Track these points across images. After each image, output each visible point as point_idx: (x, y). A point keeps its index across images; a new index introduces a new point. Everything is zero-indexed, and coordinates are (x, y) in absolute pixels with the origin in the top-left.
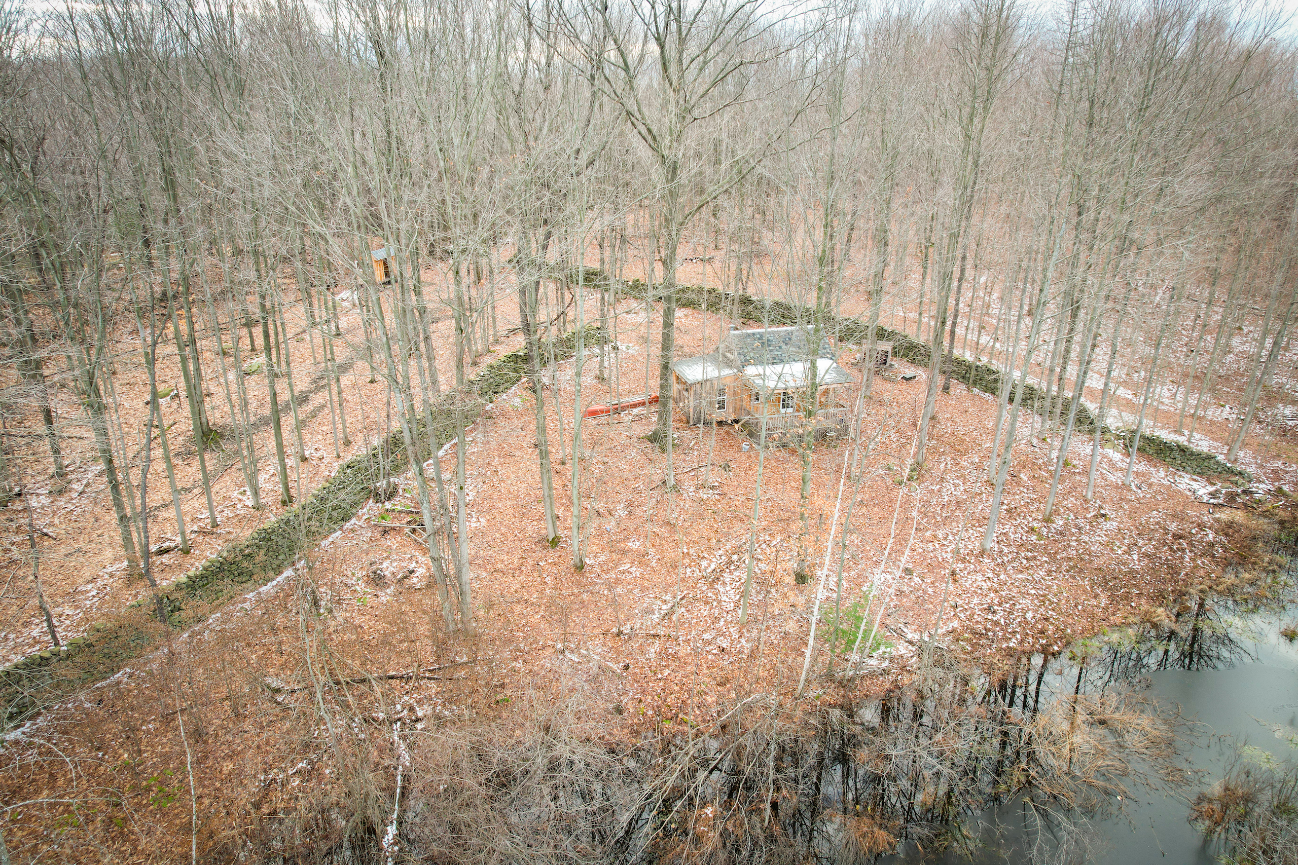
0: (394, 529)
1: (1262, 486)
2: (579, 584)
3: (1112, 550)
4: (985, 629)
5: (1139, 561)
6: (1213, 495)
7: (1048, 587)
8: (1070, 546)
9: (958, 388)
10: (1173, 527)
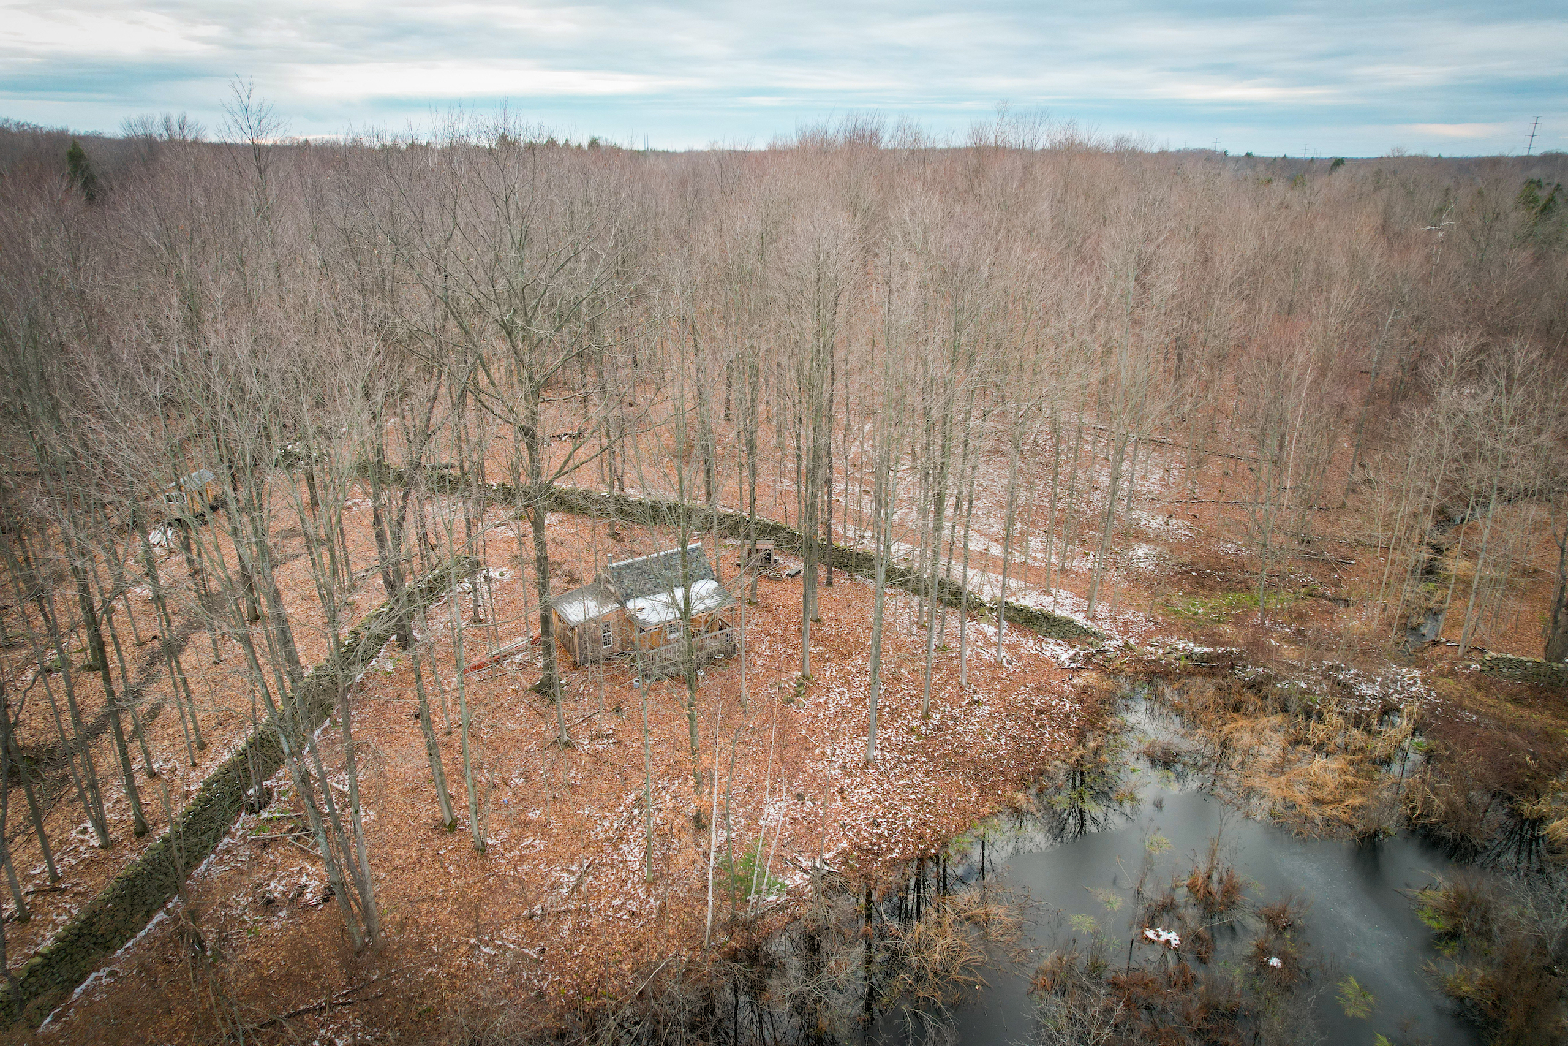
0: (275, 840)
1: (1113, 643)
2: (483, 867)
3: (983, 737)
4: (871, 844)
5: (1006, 744)
6: (1073, 659)
7: (927, 789)
8: (946, 740)
9: (841, 580)
10: (1037, 702)
